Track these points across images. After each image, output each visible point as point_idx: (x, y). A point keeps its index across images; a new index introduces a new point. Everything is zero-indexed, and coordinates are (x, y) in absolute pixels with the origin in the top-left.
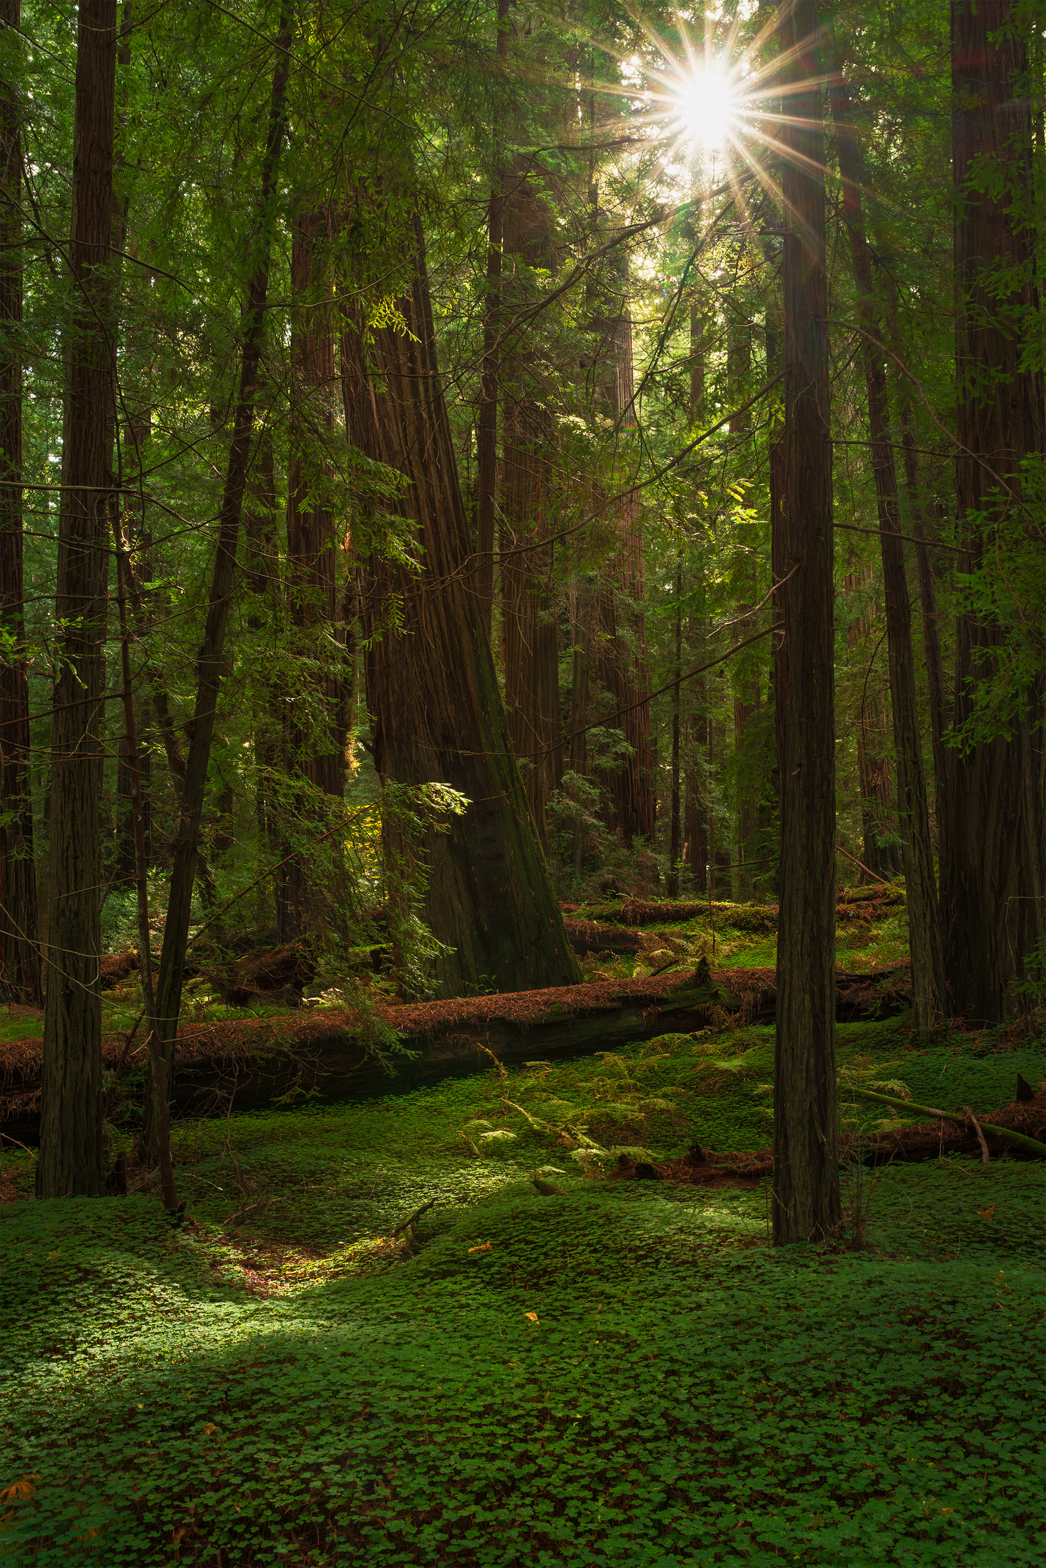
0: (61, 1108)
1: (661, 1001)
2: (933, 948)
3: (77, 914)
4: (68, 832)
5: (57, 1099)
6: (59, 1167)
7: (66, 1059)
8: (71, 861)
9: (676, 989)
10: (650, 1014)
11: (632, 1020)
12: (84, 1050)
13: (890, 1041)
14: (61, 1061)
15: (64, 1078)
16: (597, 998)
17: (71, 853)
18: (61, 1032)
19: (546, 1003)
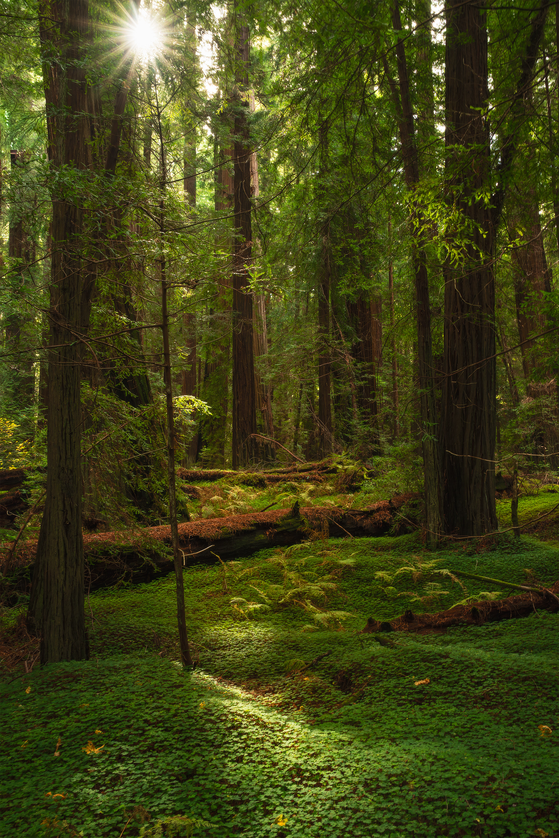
0: (63, 600)
1: (276, 526)
2: (439, 497)
3: (72, 471)
4: (66, 417)
5: (60, 594)
6: (62, 639)
7: (66, 567)
8: (68, 436)
9: (283, 519)
10: (270, 533)
11: (261, 537)
12: (77, 561)
13: (414, 547)
14: (62, 569)
15: (65, 581)
16: (244, 524)
17: (68, 431)
18: (62, 549)
19: (218, 528)
